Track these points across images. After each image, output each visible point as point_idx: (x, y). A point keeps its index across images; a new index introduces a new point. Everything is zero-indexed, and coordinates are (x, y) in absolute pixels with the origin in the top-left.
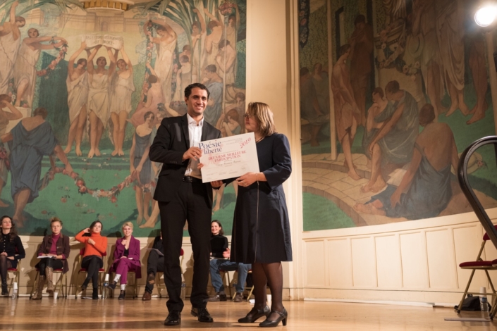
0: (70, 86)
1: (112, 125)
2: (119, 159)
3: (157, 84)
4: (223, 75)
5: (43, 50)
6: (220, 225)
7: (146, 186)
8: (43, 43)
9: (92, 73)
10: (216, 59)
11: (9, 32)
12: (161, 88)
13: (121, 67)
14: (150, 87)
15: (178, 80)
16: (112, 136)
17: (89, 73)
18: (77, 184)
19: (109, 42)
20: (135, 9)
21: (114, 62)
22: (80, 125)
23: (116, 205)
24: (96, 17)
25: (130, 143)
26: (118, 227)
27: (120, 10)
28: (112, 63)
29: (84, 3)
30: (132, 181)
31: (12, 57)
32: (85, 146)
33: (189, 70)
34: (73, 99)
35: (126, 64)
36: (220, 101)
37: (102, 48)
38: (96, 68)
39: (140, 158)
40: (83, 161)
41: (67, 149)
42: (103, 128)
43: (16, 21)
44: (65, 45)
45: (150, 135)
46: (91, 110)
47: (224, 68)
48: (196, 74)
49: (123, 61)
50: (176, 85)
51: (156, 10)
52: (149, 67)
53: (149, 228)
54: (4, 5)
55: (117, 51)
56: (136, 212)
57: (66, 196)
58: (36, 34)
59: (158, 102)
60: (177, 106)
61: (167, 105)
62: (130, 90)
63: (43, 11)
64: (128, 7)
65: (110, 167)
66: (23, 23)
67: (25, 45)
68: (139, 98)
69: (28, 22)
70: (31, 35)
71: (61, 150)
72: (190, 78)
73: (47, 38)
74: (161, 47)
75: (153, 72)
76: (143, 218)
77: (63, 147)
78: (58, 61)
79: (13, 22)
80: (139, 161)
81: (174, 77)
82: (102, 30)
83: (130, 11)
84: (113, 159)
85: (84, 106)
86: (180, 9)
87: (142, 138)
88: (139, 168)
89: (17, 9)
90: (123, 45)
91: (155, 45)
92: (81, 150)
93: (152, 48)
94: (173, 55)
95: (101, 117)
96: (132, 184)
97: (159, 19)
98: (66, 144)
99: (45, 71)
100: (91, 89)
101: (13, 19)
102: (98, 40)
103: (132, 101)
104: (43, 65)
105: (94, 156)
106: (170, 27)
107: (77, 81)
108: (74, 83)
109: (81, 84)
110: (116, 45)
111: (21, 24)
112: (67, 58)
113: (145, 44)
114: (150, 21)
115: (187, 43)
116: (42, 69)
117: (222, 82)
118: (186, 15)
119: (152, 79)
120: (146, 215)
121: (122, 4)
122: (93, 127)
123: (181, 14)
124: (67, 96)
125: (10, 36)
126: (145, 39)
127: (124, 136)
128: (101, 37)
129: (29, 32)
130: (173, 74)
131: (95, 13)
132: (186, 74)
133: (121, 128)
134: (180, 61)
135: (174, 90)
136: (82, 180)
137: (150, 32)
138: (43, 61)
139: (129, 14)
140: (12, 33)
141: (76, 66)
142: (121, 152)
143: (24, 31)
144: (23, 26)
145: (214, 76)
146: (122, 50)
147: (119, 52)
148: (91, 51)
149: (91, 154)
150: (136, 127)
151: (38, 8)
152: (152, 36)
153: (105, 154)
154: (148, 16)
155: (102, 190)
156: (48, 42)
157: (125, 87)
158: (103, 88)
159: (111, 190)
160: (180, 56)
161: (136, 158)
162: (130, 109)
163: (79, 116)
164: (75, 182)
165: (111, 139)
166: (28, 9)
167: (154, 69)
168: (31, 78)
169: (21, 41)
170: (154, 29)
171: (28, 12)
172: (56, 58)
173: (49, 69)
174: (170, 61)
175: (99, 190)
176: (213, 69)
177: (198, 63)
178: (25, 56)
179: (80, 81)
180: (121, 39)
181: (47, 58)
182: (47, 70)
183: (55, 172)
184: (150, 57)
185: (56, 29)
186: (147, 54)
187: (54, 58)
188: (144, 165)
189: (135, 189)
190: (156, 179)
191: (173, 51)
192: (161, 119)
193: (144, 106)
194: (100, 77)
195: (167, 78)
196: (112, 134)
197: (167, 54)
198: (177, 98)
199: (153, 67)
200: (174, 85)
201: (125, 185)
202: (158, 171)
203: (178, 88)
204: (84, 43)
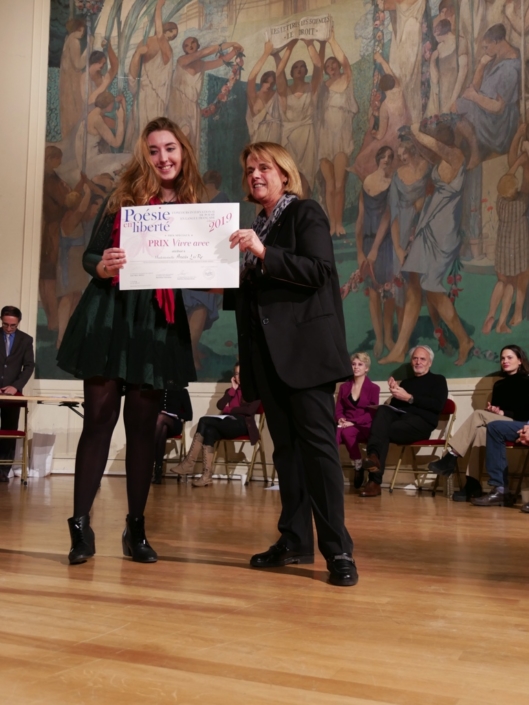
0: (253, 124)
1: (323, 182)
2: (338, 242)
3: (395, 90)
4: (519, 41)
5: (207, 72)
6: (519, 356)
7: (386, 288)
8: (207, 59)
9: (284, 95)
10: (503, 12)
11: (156, 54)
12: (403, 96)
13: (331, 73)
14: (383, 98)
15: (433, 73)
16: (325, 202)
17: (281, 94)
19: (309, 31)
21: (319, 65)
25: (354, 210)
28: (315, 67)
30: (361, 280)
31: (163, 93)
33: (454, 46)
35: (339, 65)
36: (515, 98)
37: (300, 44)
38: (290, 83)
39: (373, 236)
43: (164, 31)
44: (240, 53)
45: (388, 190)
47: (520, 25)
48: (467, 53)
49: (334, 59)
50: (429, 86)
52: (379, 60)
53: (394, 363)
54: (145, 8)
55: (323, 43)
56: (371, 335)
58: (195, 45)
59: (400, 126)
60: (434, 126)
61: (415, 127)
62: (349, 112)
63: (203, 3)
66: (174, 32)
67: (181, 69)
68: (366, 123)
69: (181, 28)
70: (188, 49)
72: (455, 66)
73: (211, 49)
74: (399, 14)
75: (387, 69)
76: (385, 346)
78: (230, 84)
79: (160, 35)
80: (372, 242)
82: (296, 10)
87: (375, 199)
88: (373, 255)
89: (164, 11)
90: (332, 30)
91: (387, 14)
93: (383, 21)
94: (422, 24)
96: (362, 285)
99: (212, 107)
100: (285, 124)
101: (160, 30)
102: (290, 31)
103: (353, 133)
104: (209, 98)
107: (263, 113)
108: (258, 118)
109: (269, 117)
110: (321, 33)
111: (171, 35)
112: (245, 77)
113: (370, 17)
116: (209, 104)
117: (519, 57)
119: (387, 82)
120: (388, 341)
125: (158, 60)
126: (370, 7)
127: (344, 199)
128: (295, 25)
129: (185, 46)
130: (422, 65)
132: (448, 58)
133: (339, 185)
134: (435, 35)
135: (426, 95)
138: (209, 90)
140: (160, 53)
141: (259, 87)
142: (341, 230)
143: (177, 45)
144: (175, 37)
145: (500, 48)
146: (331, 41)
147: (327, 45)
148: (282, 54)
150: (362, 179)
151: (195, 1)
156: (213, 57)
157: (341, 108)
158: (304, 118)
160: (436, 23)
161: (366, 236)
162: (352, 148)
165: (323, 208)
167: (388, 62)
168: (194, 123)
169: (175, 64)
171: (181, 12)
172: (228, 80)
173: (219, 102)
174: (416, 38)
176: (499, 32)
177: (470, 29)
178: (182, 88)
179: (267, 113)
180: (329, 20)
181: (215, 82)
182: (216, 105)
184: (379, 41)
185: (224, 29)
186: (374, 36)
187: (225, 81)
188: (380, 248)
189: (367, 294)
190: (403, 273)
191: (420, 17)
192: (406, 156)
193: (374, 138)
194: (299, 98)
195: (412, 75)
196: (324, 197)
197: (410, 25)
198: (432, 110)
199: (387, 59)
200: (426, 85)
201: (350, 288)
202: (406, 257)
203: (434, 89)
204: (268, 44)
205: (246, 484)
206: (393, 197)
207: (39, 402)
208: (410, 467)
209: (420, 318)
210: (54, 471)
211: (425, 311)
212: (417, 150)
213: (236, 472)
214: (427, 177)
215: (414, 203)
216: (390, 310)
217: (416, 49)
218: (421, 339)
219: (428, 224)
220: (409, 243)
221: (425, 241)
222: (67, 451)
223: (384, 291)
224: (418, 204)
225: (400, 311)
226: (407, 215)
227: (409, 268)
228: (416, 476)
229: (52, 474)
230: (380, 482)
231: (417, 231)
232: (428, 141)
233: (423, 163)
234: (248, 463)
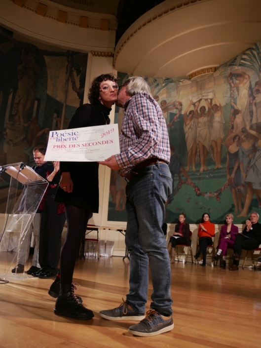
0: (186, 129)
1: (213, 149)
2: (219, 171)
3: (239, 115)
5: (169, 112)
7: (239, 188)
8: (169, 107)
9: (197, 118)
12: (243, 116)
13: (215, 110)
14: (235, 117)
15: (254, 108)
16: (213, 156)
18: (195, 190)
19: (206, 96)
20: (220, 69)
21: (210, 107)
22: (194, 152)
23: (220, 203)
24: (197, 82)
25: (225, 159)
26: (222, 217)
27: (211, 73)
28: (209, 109)
29: (189, 76)
30: (229, 185)
32: (198, 165)
34: (188, 137)
35: (218, 107)
37: (203, 100)
38: (200, 114)
39: (233, 168)
40: (197, 175)
41: (187, 169)
42: (207, 152)
44: (181, 104)
45: (238, 151)
46: (199, 142)
49: (216, 105)
50: (253, 113)
51: (234, 65)
52: (233, 104)
53: (243, 217)
55: (211, 100)
56: (233, 206)
57: (189, 198)
58: (165, 103)
59: (242, 127)
60: (255, 127)
61: (248, 128)
62: (222, 123)
63: (167, 89)
64: (215, 69)
65: (214, 177)
66: (158, 99)
68: (228, 127)
69: (160, 98)
70: (162, 104)
71: (184, 170)
73: (171, 104)
74: (240, 88)
75: (236, 108)
76: (239, 210)
77: (185, 168)
78: (178, 115)
80: (232, 171)
81: (251, 107)
82: (201, 89)
83: (217, 71)
84: (215, 171)
85: (195, 140)
86: (250, 58)
87: (234, 154)
88: (233, 175)
89: (154, 92)
90: (215, 95)
91: (235, 88)
92: (196, 168)
93: (234, 91)
94: (248, 91)
95: (205, 145)
96: (229, 187)
97: (236, 70)
98: (186, 166)
99: (171, 124)
100: (198, 128)
102: (199, 96)
103: (224, 130)
105: (204, 171)
106: (244, 73)
107: (189, 125)
108: (188, 127)
109: (192, 126)
110: (211, 96)
112: (183, 113)
113: (229, 90)
114: (231, 73)
115: (258, 80)
118: (255, 60)
119: (236, 112)
120: (240, 208)
121: (211, 68)
122: (201, 153)
123: (251, 61)
124: (185, 135)
126: (228, 86)
127: (221, 155)
128: (201, 94)
130: (250, 105)
131: (196, 80)
132: (259, 103)
133: (219, 150)
134: (254, 94)
135: (252, 116)
136: (197, 187)
137: (231, 81)
139: (217, 73)
141: (188, 116)
142: (220, 166)
146: (214, 98)
147: (213, 100)
148: (196, 104)
149: (202, 169)
150: (228, 147)
151: (165, 88)
152: (233, 83)
153: (210, 168)
154: (229, 70)
155: (210, 193)
156: (171, 106)
157: (219, 122)
158: (205, 126)
159: (216, 192)
160: (254, 90)
161: (230, 168)
162: (223, 136)
163: (192, 147)
164: (194, 189)
165: (213, 158)
166: (160, 90)
167: (236, 105)
170: (233, 77)
171: (160, 92)
174: (247, 96)
175: (208, 193)
180: (213, 92)
183: (182, 184)
184: (233, 98)
185: (175, 97)
186: (231, 96)
187: (176, 114)
188: (236, 173)
189: (231, 190)
190: (245, 182)
191: (248, 89)
192: (245, 138)
193: (232, 132)
194: (203, 119)
195: (246, 109)
196: (213, 155)
197: (244, 92)
198: (254, 121)
199: (236, 104)
200: (251, 113)
201: (224, 188)
202: (246, 176)
203: (255, 114)
204: (191, 101)
205: (185, 263)
206: (240, 154)
207: (109, 229)
208: (250, 259)
209: (253, 200)
210: (114, 255)
211: (255, 197)
212: (249, 136)
213: (181, 258)
214: (254, 146)
215: (248, 156)
216: (240, 197)
217: (247, 100)
218: (253, 208)
219: (254, 164)
220: (247, 171)
221: (254, 170)
222: (118, 248)
223: (238, 189)
224: (250, 156)
225: (245, 197)
226: (246, 160)
227: (248, 180)
228: (253, 263)
229: (113, 256)
230: (238, 265)
231: (250, 166)
232: (253, 132)
233: (251, 141)
234: (186, 255)
